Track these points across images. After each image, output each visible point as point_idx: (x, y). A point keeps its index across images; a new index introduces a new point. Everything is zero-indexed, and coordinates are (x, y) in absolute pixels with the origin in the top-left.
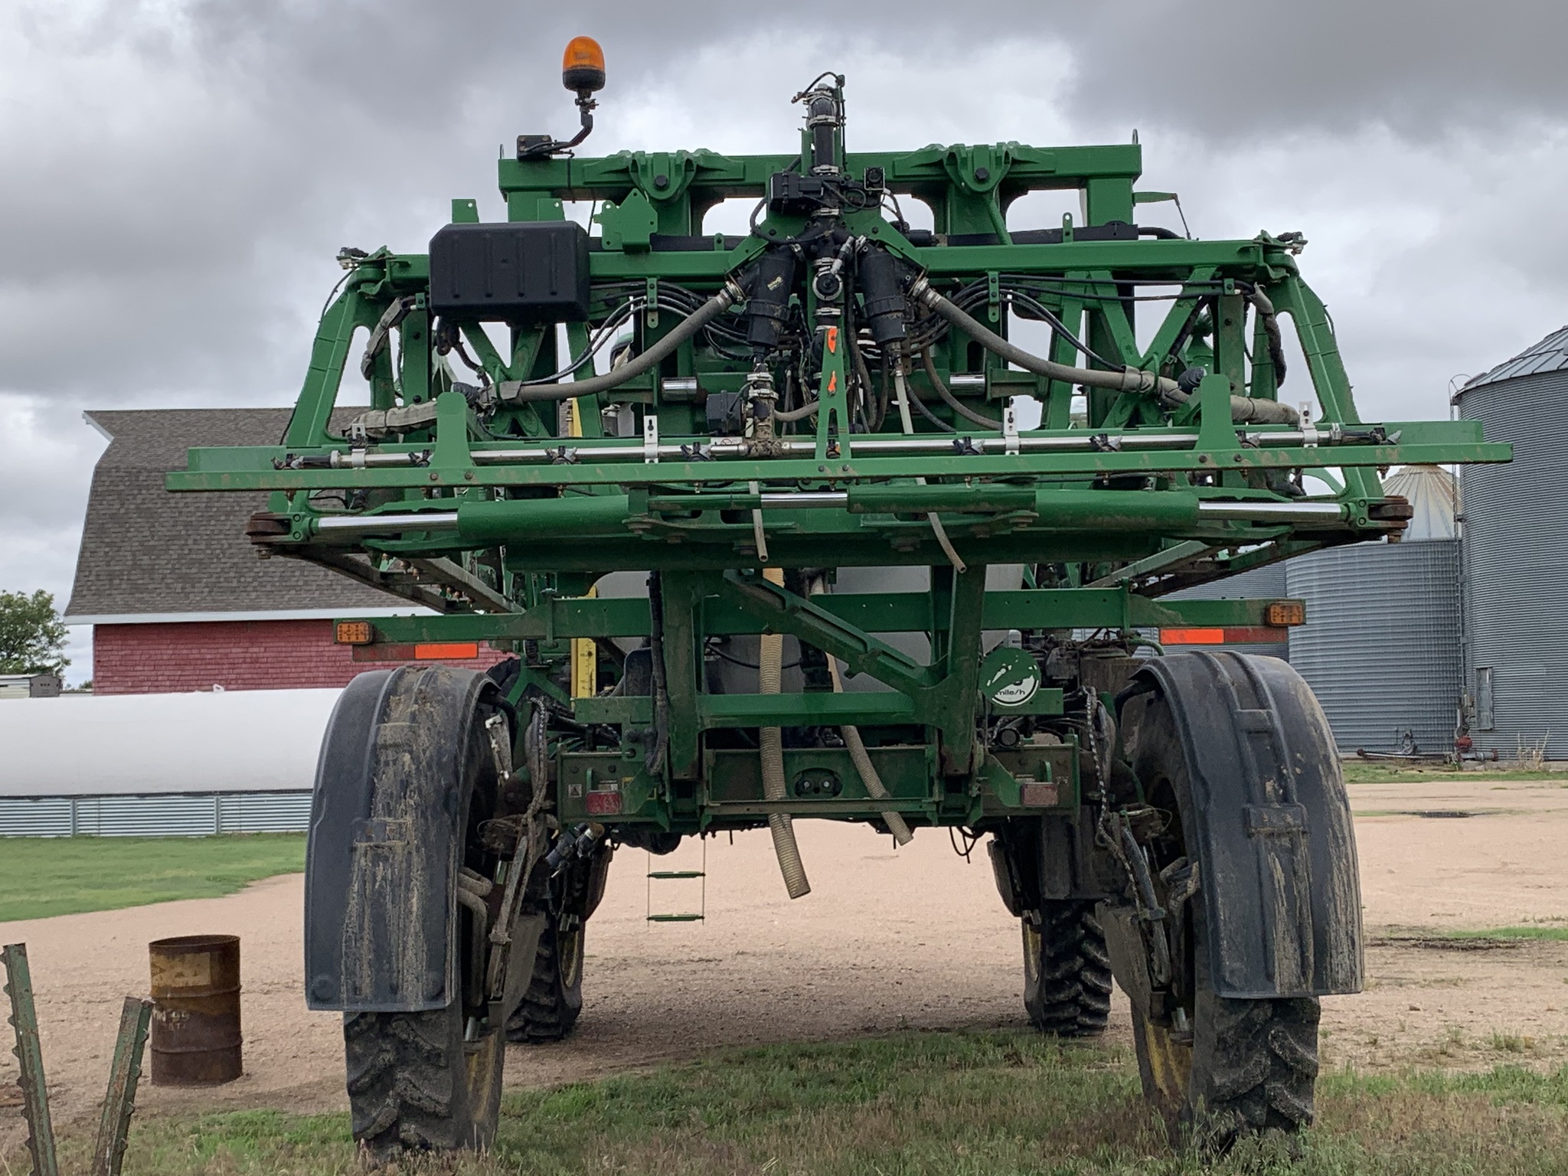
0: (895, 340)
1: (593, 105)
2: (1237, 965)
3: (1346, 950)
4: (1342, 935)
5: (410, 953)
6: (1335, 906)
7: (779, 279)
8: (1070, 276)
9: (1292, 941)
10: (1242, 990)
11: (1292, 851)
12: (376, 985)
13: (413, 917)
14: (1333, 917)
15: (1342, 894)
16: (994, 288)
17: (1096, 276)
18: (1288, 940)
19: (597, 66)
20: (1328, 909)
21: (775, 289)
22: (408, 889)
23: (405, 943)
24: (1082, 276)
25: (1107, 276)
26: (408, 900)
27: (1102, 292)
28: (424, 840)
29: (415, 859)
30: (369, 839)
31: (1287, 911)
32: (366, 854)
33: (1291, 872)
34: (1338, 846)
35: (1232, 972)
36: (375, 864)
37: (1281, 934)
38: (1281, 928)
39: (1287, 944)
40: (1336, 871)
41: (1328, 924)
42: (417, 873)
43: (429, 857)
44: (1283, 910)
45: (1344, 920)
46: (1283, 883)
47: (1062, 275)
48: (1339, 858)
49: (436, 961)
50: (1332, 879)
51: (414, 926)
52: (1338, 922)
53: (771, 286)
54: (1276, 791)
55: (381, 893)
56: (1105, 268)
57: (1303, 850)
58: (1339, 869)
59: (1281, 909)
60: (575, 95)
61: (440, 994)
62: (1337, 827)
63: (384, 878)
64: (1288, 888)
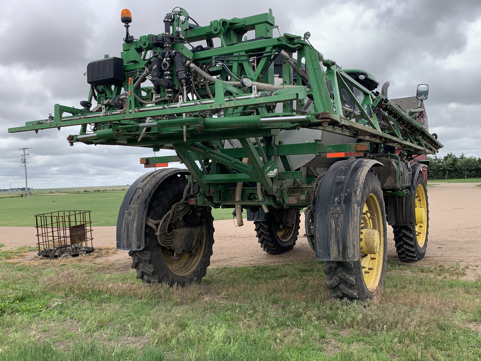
0: (182, 79)
1: (129, 26)
2: (320, 251)
3: (352, 248)
4: (351, 244)
5: (133, 237)
6: (349, 235)
7: (156, 66)
8: (235, 54)
9: (336, 245)
10: (322, 258)
11: (338, 218)
12: (127, 244)
13: (134, 229)
14: (348, 238)
15: (351, 232)
16: (214, 61)
17: (241, 54)
18: (335, 244)
19: (129, 16)
20: (347, 236)
21: (155, 68)
22: (134, 222)
23: (132, 235)
24: (237, 54)
25: (244, 53)
26: (133, 225)
27: (243, 58)
28: (139, 211)
29: (136, 215)
30: (128, 210)
31: (335, 236)
32: (127, 214)
33: (336, 225)
34: (352, 217)
35: (319, 253)
36: (129, 216)
37: (333, 243)
38: (333, 241)
39: (335, 245)
40: (350, 225)
41: (347, 240)
42: (136, 218)
43: (139, 215)
44: (334, 236)
45: (351, 239)
46: (334, 228)
47: (233, 55)
48: (352, 221)
49: (139, 239)
50: (349, 227)
51: (134, 231)
52: (350, 240)
53: (154, 68)
54: (337, 200)
55: (129, 223)
56: (243, 51)
57: (341, 218)
58: (351, 224)
59: (333, 235)
60: (124, 24)
61: (139, 247)
62: (353, 211)
63: (130, 219)
64: (336, 229)
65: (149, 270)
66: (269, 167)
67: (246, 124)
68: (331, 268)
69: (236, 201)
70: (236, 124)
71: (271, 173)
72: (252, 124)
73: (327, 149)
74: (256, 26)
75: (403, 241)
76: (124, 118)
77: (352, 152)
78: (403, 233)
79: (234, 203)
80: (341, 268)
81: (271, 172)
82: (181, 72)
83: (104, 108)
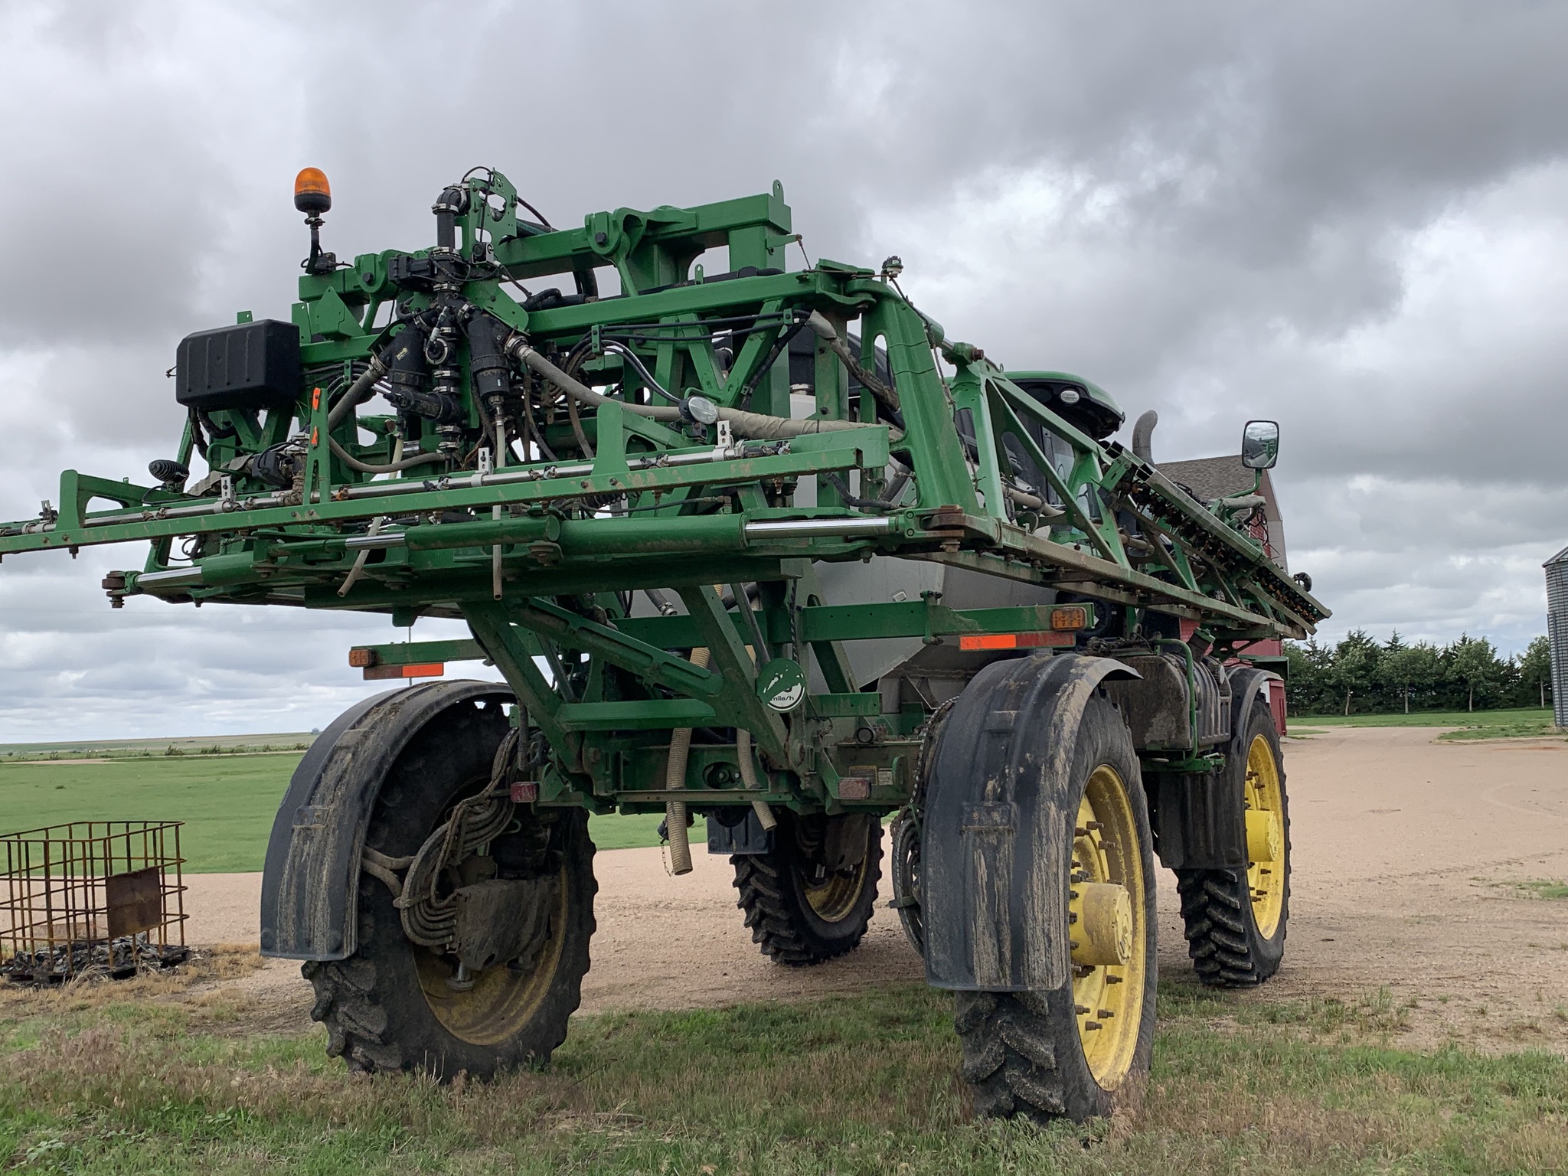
0: (493, 394)
1: (321, 223)
2: (941, 956)
3: (1042, 947)
4: (1039, 933)
5: (319, 914)
6: (1033, 903)
7: (405, 350)
8: (664, 321)
9: (991, 936)
10: (946, 980)
11: (996, 849)
12: (298, 938)
13: (323, 886)
14: (1030, 915)
15: (1040, 893)
16: (595, 339)
17: (684, 319)
18: (987, 935)
19: (323, 190)
20: (1025, 907)
21: (402, 359)
22: (322, 864)
23: (316, 906)
24: (671, 320)
25: (693, 318)
26: (321, 871)
27: (689, 334)
28: (339, 825)
29: (331, 839)
30: (302, 823)
31: (987, 908)
32: (299, 834)
33: (992, 869)
34: (1041, 845)
35: (937, 963)
36: (305, 843)
37: (981, 929)
38: (981, 923)
39: (987, 939)
40: (1036, 869)
41: (1026, 922)
42: (329, 852)
43: (339, 838)
44: (984, 906)
45: (1040, 917)
46: (985, 879)
47: (658, 322)
48: (1040, 856)
49: (337, 921)
50: (1031, 877)
51: (323, 893)
52: (1035, 920)
53: (399, 356)
54: (994, 789)
55: (304, 866)
56: (689, 311)
57: (1007, 849)
58: (1040, 868)
59: (982, 905)
60: (305, 215)
61: (338, 949)
62: (1043, 826)
63: (308, 854)
64: (990, 885)
65: (369, 1027)
66: (776, 679)
67: (697, 543)
68: (975, 1013)
69: (669, 789)
70: (666, 542)
71: (783, 699)
72: (717, 542)
73: (960, 621)
74: (733, 235)
75: (1210, 918)
76: (294, 520)
77: (1040, 632)
78: (1207, 893)
79: (663, 798)
80: (1008, 1013)
81: (783, 694)
82: (489, 372)
83: (229, 484)
